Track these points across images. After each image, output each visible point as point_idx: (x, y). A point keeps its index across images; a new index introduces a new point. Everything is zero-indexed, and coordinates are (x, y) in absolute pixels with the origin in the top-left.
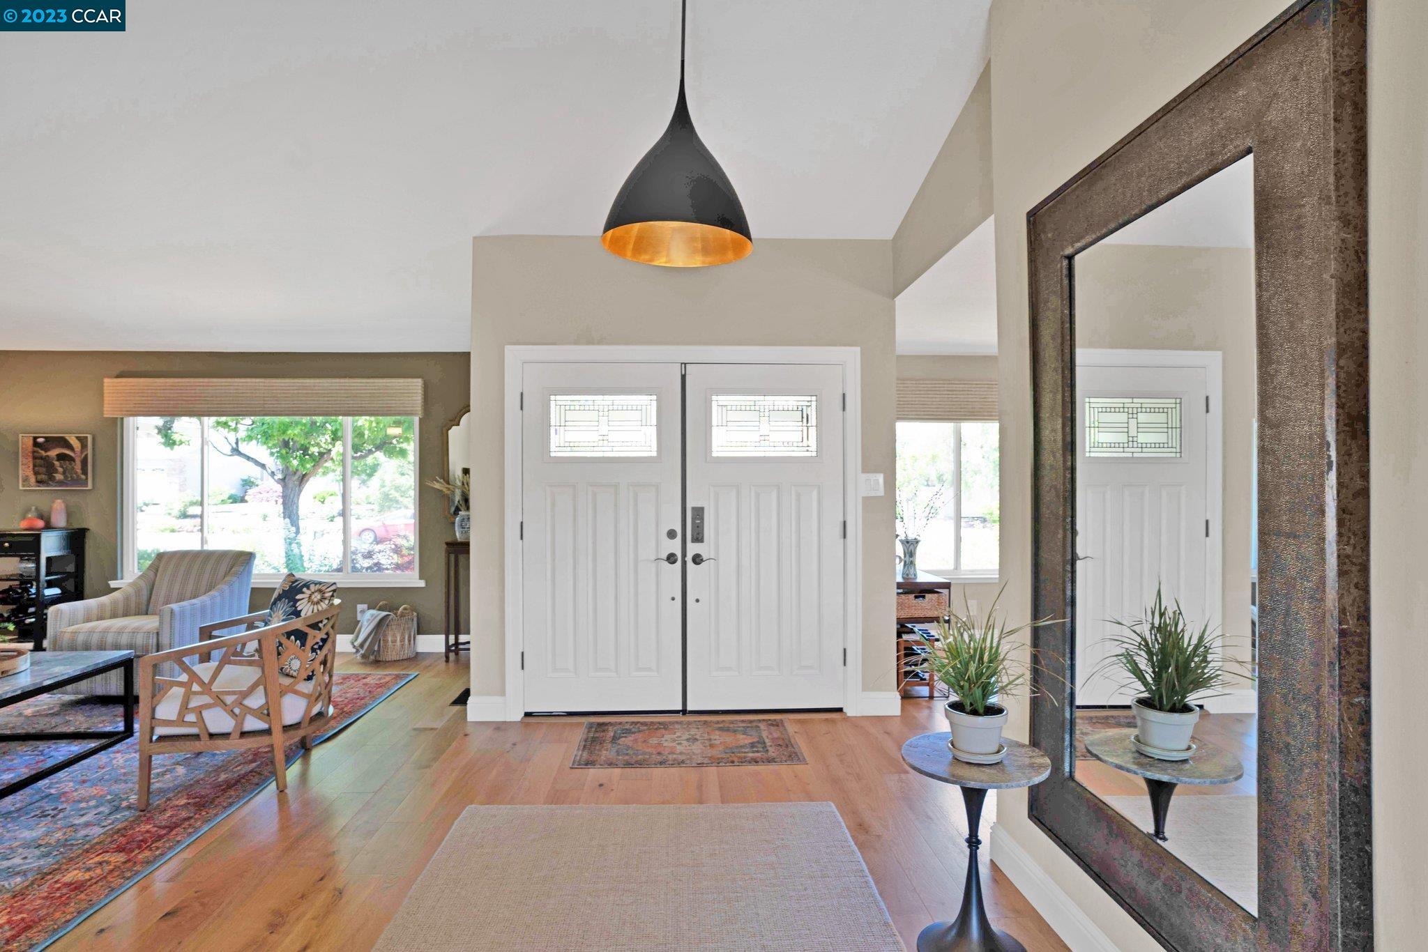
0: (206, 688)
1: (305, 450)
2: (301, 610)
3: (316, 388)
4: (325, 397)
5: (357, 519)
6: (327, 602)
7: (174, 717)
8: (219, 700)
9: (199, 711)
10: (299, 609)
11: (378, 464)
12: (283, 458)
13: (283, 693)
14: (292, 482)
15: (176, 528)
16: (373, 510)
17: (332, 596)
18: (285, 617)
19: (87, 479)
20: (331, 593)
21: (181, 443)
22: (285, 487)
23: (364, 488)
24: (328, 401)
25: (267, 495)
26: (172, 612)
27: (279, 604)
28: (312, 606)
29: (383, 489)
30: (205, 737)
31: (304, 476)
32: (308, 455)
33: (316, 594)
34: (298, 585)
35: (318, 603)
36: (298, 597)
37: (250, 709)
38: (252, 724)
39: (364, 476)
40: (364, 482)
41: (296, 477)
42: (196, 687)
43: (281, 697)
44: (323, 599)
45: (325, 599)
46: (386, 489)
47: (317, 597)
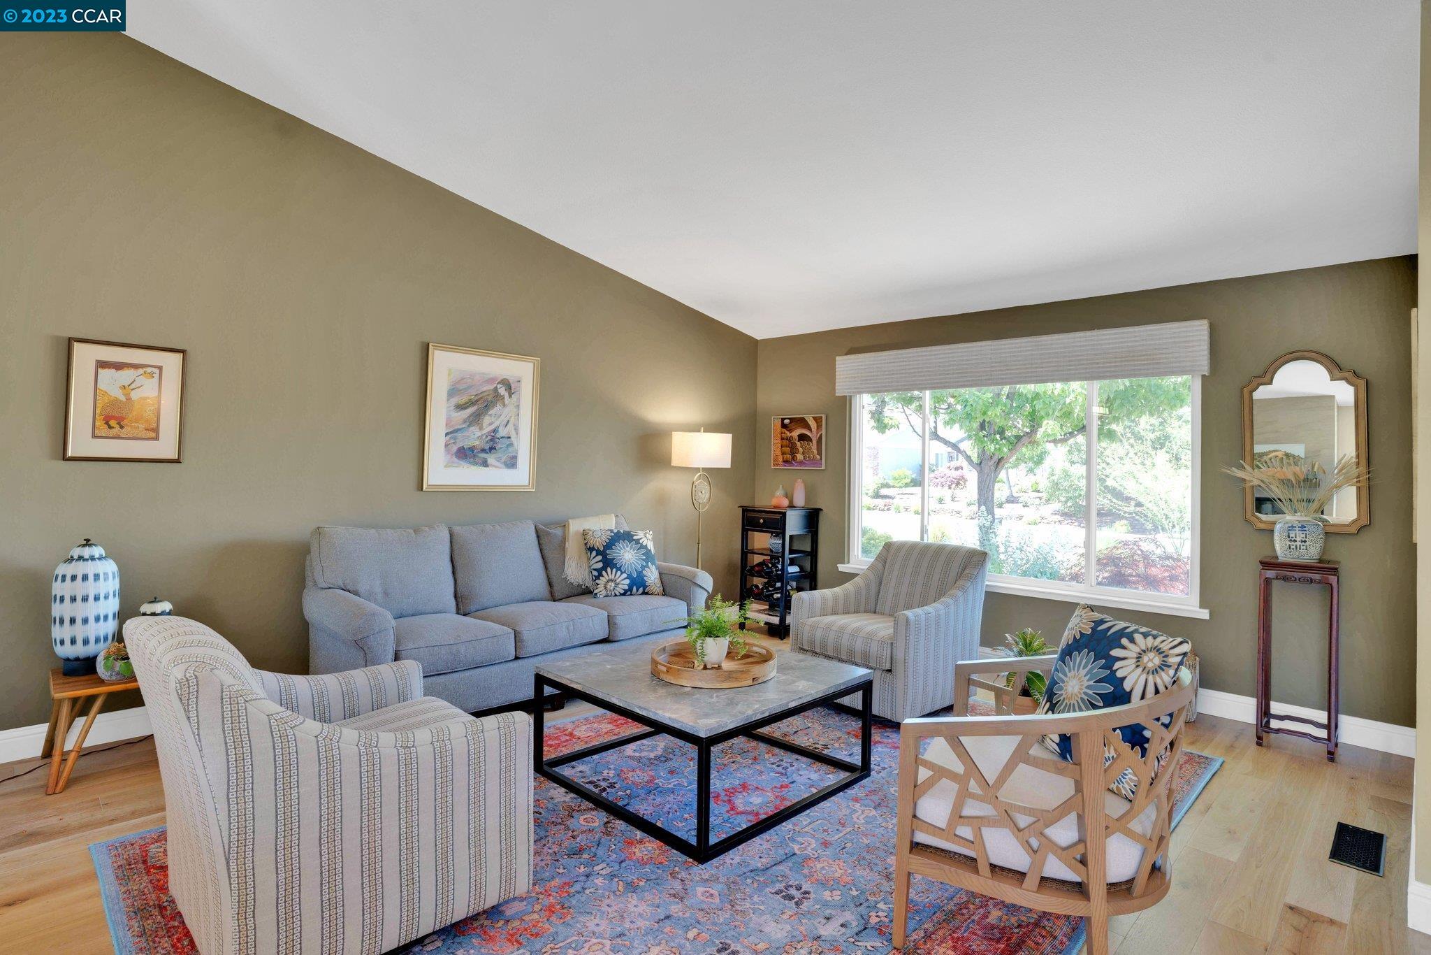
0: (990, 791)
1: (1002, 432)
2: (1124, 678)
3: (1054, 346)
4: (1065, 357)
5: (1024, 506)
6: (1172, 672)
7: (942, 823)
8: (1006, 817)
9: (978, 822)
10: (1119, 674)
11: (1046, 452)
12: (979, 441)
13: (1108, 830)
14: (989, 466)
15: (872, 506)
16: (1040, 498)
17: (1181, 663)
18: (1091, 683)
19: (821, 459)
20: (1179, 659)
21: (892, 426)
22: (980, 473)
23: (1031, 476)
24: (1070, 361)
25: (943, 480)
26: (907, 620)
27: (1078, 657)
28: (1143, 677)
29: (1052, 478)
30: (984, 869)
31: (1000, 460)
32: (1005, 438)
33: (1151, 655)
34: (1110, 628)
35: (1155, 672)
36: (1116, 652)
37: (1055, 845)
38: (1057, 868)
39: (1031, 465)
40: (1031, 471)
41: (992, 462)
42: (973, 786)
43: (1106, 838)
44: (1164, 666)
45: (1169, 666)
46: (1055, 478)
47: (1153, 660)
